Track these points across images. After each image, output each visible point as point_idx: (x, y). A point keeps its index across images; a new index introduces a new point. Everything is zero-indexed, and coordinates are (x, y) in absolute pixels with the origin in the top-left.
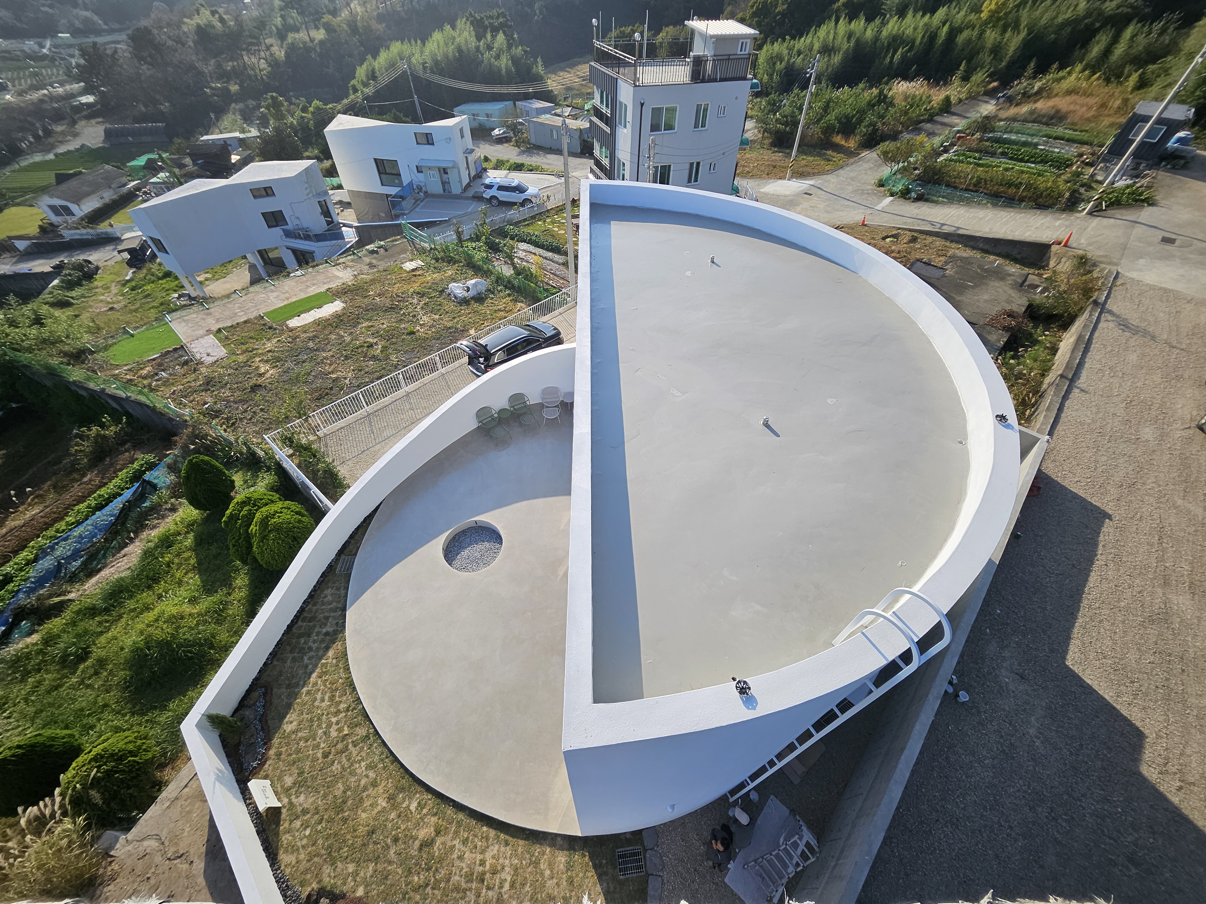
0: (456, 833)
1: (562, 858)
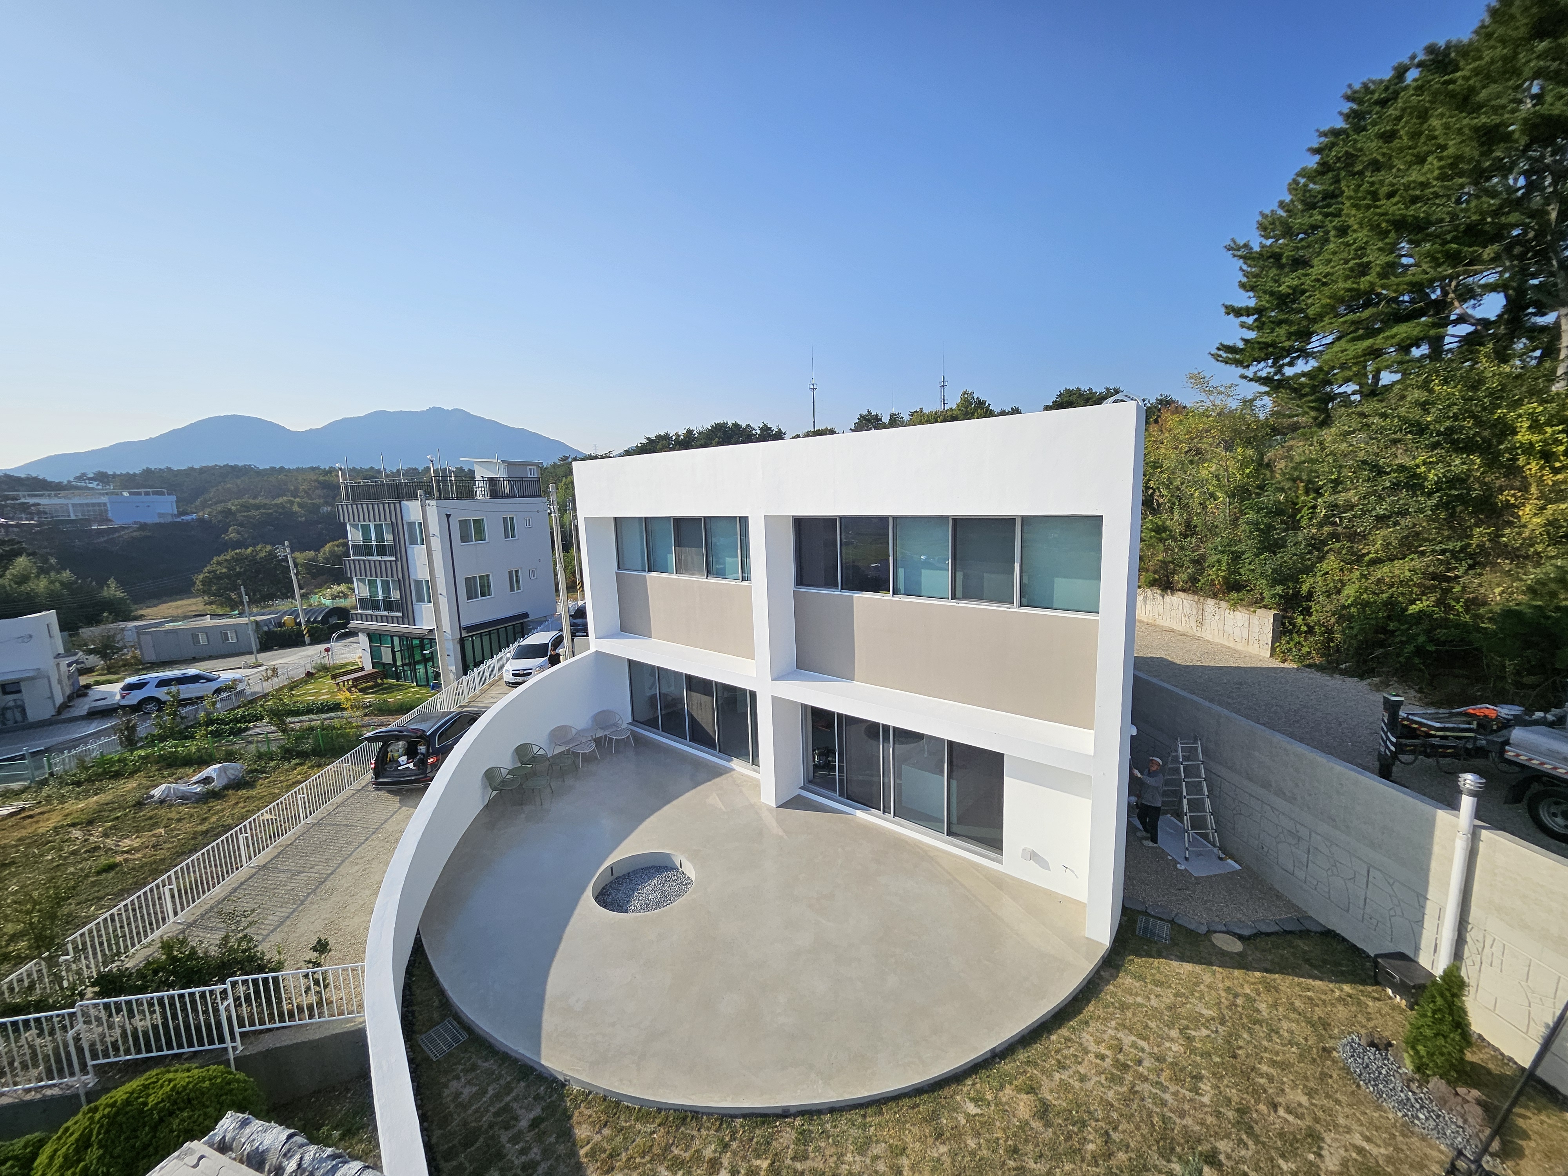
0: (1043, 1072)
1: (1126, 980)
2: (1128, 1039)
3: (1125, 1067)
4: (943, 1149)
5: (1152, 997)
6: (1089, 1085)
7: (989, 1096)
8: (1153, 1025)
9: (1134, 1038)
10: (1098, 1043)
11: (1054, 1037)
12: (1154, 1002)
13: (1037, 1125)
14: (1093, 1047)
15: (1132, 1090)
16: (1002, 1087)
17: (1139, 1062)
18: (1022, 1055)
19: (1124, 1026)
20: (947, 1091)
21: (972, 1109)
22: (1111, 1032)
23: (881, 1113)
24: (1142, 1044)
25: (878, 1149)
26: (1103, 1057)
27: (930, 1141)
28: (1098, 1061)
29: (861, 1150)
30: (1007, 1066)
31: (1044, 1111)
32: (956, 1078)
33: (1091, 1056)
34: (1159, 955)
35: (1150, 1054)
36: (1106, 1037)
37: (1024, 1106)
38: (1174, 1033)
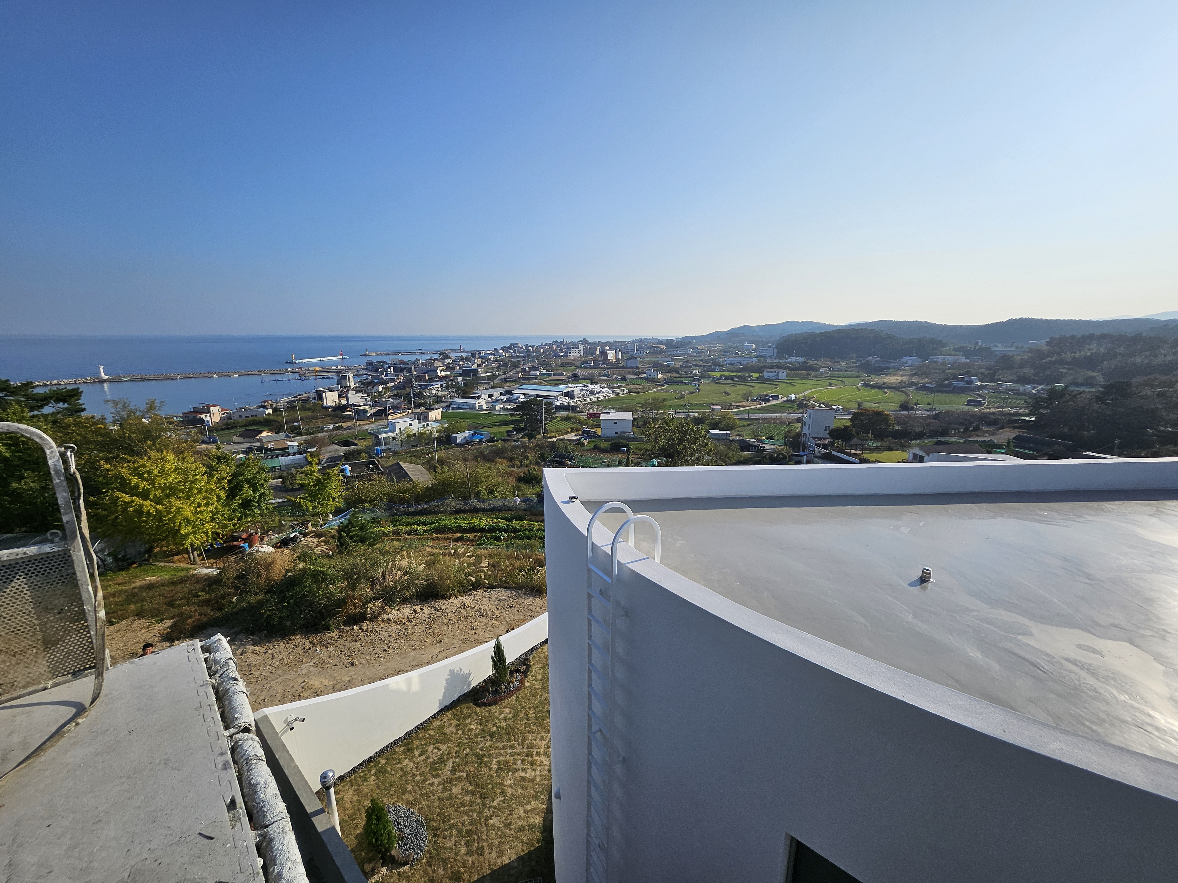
3: (527, 756)
5: (523, 815)
6: (539, 736)
8: (520, 791)
9: (527, 775)
10: (541, 762)
12: (521, 810)
15: (522, 744)
17: (522, 761)
22: (538, 773)
24: (522, 774)
26: (538, 754)
28: (539, 750)
34: (525, 857)
35: (519, 770)
38: (509, 791)
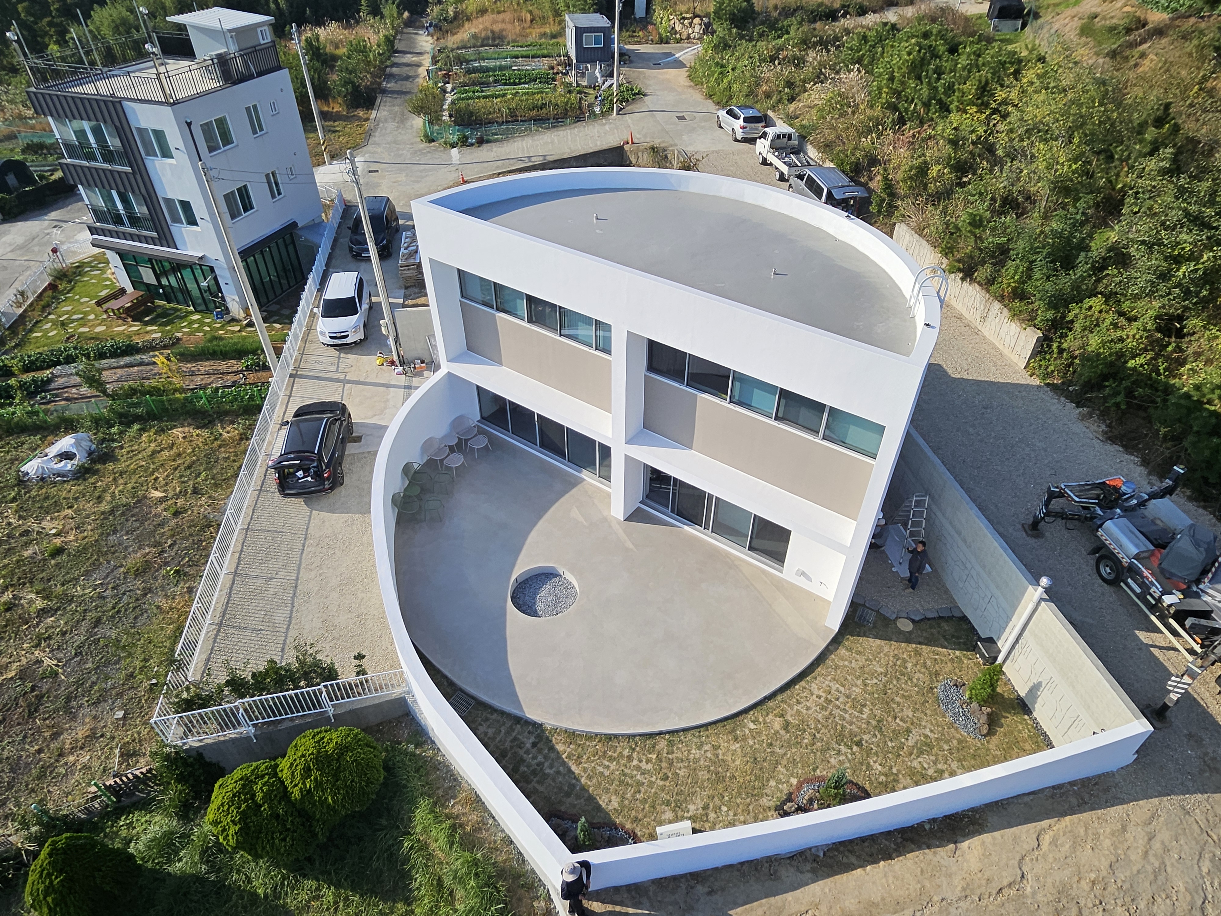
0: (789, 706)
1: (842, 651)
2: (835, 686)
3: (831, 701)
4: (738, 745)
5: (853, 661)
6: (810, 712)
7: (761, 720)
8: (849, 678)
9: (838, 686)
10: (819, 689)
11: (797, 687)
12: (853, 665)
13: (782, 732)
14: (816, 692)
15: (831, 714)
16: (768, 714)
17: (837, 699)
18: (779, 698)
19: (834, 679)
20: (741, 718)
21: (752, 726)
22: (827, 683)
23: (708, 730)
24: (841, 689)
25: (706, 747)
26: (819, 697)
27: (731, 742)
28: (817, 699)
29: (699, 748)
30: (771, 704)
31: (786, 726)
32: (746, 711)
33: (814, 696)
34: (865, 635)
35: (844, 694)
36: (824, 686)
37: (777, 724)
38: (859, 682)
